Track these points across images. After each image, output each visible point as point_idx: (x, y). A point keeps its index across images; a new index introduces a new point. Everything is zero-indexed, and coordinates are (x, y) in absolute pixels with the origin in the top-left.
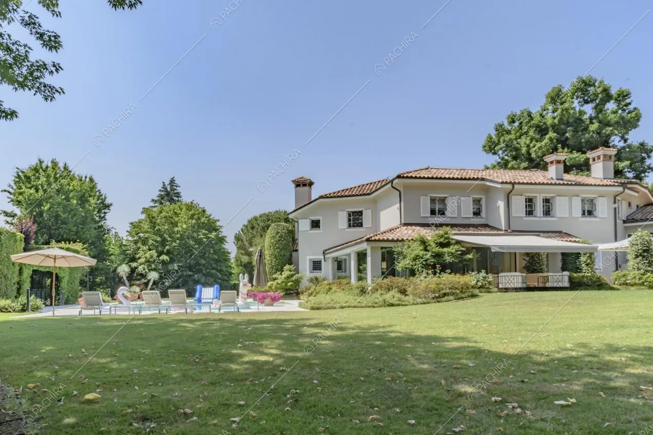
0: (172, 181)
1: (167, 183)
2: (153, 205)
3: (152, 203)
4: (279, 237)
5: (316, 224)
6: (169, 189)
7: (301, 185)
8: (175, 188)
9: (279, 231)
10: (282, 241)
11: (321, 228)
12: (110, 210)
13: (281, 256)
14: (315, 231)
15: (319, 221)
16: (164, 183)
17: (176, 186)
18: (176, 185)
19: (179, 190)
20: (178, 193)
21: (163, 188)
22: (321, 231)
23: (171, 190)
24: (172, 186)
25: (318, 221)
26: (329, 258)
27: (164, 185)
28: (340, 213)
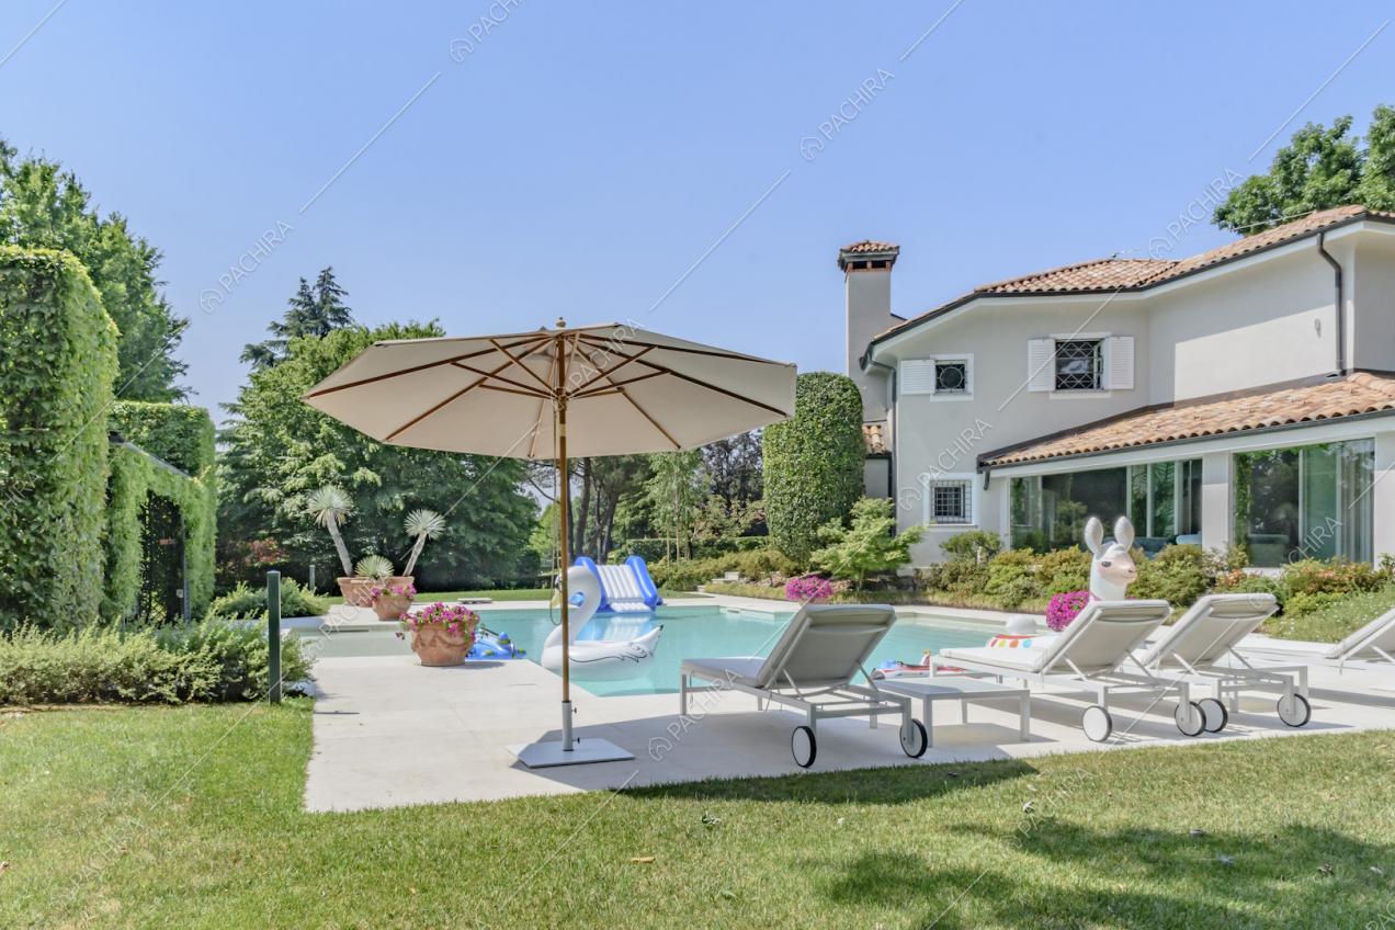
0: (326, 279)
1: (312, 282)
2: (275, 339)
3: (272, 332)
4: (834, 413)
5: (950, 377)
6: (317, 299)
7: (869, 265)
8: (332, 294)
9: (832, 394)
10: (845, 425)
11: (970, 386)
12: (179, 338)
13: (838, 470)
14: (950, 398)
15: (961, 367)
16: (303, 281)
17: (336, 291)
18: (336, 288)
19: (344, 302)
20: (342, 311)
21: (302, 294)
22: (971, 398)
23: (324, 302)
24: (325, 292)
25: (959, 366)
26: (1002, 479)
27: (304, 287)
28: (1032, 344)
